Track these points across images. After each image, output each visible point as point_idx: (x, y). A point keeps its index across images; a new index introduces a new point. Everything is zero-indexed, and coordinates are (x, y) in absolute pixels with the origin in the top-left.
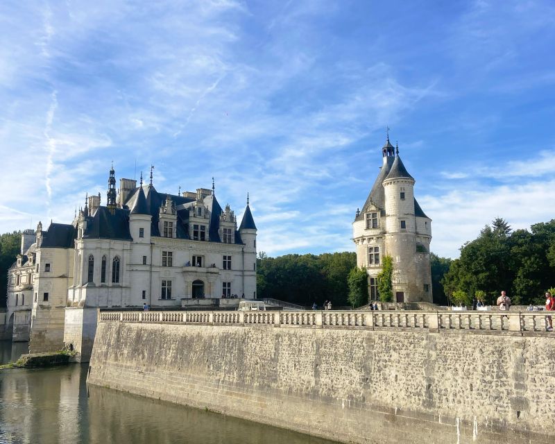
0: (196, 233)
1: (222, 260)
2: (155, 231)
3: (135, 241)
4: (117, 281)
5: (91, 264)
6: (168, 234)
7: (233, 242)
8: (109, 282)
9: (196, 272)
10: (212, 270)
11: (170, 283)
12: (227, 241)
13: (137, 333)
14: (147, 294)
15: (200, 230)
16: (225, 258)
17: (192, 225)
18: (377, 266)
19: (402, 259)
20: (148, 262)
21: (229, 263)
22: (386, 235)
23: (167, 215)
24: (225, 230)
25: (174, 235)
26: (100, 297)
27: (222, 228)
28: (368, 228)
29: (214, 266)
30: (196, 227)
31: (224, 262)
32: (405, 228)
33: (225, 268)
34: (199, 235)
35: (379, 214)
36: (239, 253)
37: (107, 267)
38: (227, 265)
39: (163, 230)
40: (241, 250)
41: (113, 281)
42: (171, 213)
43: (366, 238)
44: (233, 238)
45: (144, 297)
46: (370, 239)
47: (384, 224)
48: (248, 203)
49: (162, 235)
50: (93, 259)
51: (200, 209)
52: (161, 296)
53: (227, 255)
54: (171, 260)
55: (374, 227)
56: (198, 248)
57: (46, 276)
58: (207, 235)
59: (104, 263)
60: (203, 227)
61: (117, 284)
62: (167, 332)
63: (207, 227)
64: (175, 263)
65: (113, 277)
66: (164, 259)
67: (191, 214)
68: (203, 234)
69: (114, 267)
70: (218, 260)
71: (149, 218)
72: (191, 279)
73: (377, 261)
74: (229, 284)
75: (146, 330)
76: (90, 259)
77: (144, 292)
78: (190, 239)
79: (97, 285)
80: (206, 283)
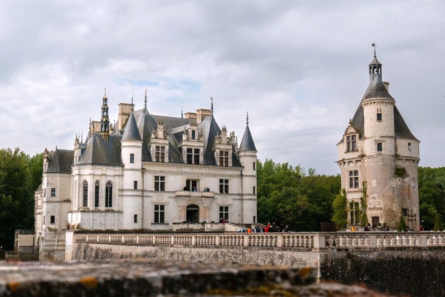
0: (189, 157)
1: (218, 184)
2: (146, 156)
3: (126, 167)
4: (111, 206)
5: (85, 190)
6: (160, 159)
7: (230, 164)
8: (102, 207)
9: (189, 196)
10: (206, 194)
11: (162, 207)
12: (224, 164)
13: (96, 252)
14: (139, 218)
15: (193, 154)
16: (221, 181)
17: (185, 149)
18: (357, 190)
19: (378, 183)
20: (139, 187)
21: (227, 187)
22: (364, 158)
23: (159, 139)
24: (221, 152)
25: (166, 159)
26: (93, 220)
27: (218, 151)
28: (348, 151)
29: (208, 190)
30: (189, 150)
31: (221, 186)
32: (381, 150)
33: (221, 191)
34: (193, 159)
35: (357, 135)
36: (236, 176)
37: (100, 191)
38: (224, 188)
39: (155, 155)
40: (239, 173)
41: (107, 206)
42: (163, 137)
43: (346, 161)
44: (230, 161)
45: (135, 221)
46: (350, 162)
47: (362, 147)
48: (247, 123)
49: (154, 160)
50: (87, 184)
51: (193, 132)
52: (153, 220)
53: (224, 178)
54: (163, 185)
55: (353, 151)
56: (192, 172)
57: (52, 200)
58: (201, 159)
59: (97, 188)
60: (197, 151)
61: (110, 208)
62: (113, 251)
63: (202, 150)
64: (168, 187)
65: (106, 202)
66: (156, 184)
67: (184, 137)
68: (197, 157)
69: (107, 191)
70: (213, 184)
71: (140, 144)
72: (184, 203)
73: (357, 185)
74: (227, 208)
75: (101, 250)
76: (84, 184)
77: (136, 216)
78: (183, 163)
79: (91, 209)
80: (201, 207)
